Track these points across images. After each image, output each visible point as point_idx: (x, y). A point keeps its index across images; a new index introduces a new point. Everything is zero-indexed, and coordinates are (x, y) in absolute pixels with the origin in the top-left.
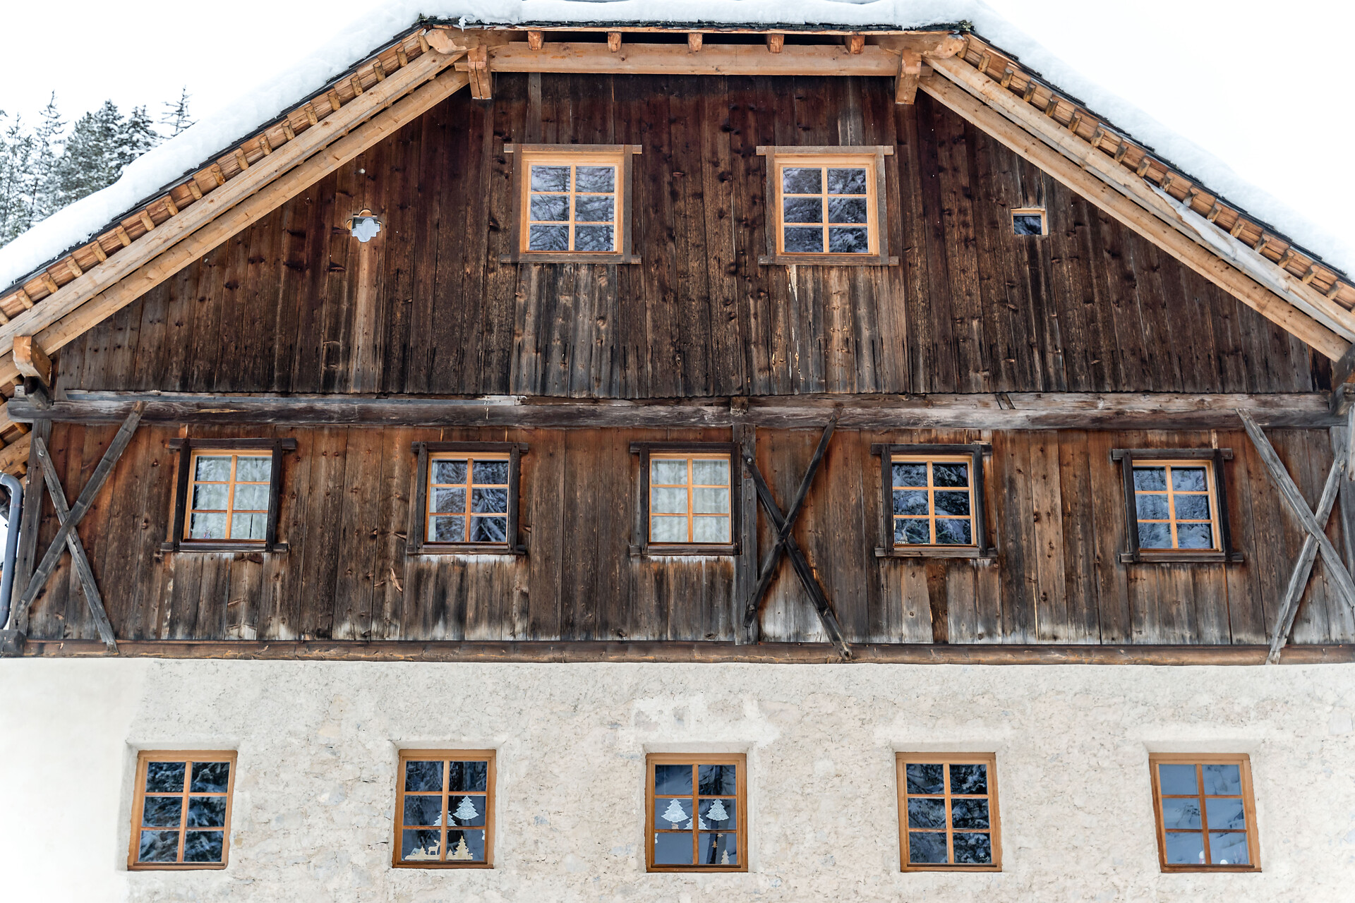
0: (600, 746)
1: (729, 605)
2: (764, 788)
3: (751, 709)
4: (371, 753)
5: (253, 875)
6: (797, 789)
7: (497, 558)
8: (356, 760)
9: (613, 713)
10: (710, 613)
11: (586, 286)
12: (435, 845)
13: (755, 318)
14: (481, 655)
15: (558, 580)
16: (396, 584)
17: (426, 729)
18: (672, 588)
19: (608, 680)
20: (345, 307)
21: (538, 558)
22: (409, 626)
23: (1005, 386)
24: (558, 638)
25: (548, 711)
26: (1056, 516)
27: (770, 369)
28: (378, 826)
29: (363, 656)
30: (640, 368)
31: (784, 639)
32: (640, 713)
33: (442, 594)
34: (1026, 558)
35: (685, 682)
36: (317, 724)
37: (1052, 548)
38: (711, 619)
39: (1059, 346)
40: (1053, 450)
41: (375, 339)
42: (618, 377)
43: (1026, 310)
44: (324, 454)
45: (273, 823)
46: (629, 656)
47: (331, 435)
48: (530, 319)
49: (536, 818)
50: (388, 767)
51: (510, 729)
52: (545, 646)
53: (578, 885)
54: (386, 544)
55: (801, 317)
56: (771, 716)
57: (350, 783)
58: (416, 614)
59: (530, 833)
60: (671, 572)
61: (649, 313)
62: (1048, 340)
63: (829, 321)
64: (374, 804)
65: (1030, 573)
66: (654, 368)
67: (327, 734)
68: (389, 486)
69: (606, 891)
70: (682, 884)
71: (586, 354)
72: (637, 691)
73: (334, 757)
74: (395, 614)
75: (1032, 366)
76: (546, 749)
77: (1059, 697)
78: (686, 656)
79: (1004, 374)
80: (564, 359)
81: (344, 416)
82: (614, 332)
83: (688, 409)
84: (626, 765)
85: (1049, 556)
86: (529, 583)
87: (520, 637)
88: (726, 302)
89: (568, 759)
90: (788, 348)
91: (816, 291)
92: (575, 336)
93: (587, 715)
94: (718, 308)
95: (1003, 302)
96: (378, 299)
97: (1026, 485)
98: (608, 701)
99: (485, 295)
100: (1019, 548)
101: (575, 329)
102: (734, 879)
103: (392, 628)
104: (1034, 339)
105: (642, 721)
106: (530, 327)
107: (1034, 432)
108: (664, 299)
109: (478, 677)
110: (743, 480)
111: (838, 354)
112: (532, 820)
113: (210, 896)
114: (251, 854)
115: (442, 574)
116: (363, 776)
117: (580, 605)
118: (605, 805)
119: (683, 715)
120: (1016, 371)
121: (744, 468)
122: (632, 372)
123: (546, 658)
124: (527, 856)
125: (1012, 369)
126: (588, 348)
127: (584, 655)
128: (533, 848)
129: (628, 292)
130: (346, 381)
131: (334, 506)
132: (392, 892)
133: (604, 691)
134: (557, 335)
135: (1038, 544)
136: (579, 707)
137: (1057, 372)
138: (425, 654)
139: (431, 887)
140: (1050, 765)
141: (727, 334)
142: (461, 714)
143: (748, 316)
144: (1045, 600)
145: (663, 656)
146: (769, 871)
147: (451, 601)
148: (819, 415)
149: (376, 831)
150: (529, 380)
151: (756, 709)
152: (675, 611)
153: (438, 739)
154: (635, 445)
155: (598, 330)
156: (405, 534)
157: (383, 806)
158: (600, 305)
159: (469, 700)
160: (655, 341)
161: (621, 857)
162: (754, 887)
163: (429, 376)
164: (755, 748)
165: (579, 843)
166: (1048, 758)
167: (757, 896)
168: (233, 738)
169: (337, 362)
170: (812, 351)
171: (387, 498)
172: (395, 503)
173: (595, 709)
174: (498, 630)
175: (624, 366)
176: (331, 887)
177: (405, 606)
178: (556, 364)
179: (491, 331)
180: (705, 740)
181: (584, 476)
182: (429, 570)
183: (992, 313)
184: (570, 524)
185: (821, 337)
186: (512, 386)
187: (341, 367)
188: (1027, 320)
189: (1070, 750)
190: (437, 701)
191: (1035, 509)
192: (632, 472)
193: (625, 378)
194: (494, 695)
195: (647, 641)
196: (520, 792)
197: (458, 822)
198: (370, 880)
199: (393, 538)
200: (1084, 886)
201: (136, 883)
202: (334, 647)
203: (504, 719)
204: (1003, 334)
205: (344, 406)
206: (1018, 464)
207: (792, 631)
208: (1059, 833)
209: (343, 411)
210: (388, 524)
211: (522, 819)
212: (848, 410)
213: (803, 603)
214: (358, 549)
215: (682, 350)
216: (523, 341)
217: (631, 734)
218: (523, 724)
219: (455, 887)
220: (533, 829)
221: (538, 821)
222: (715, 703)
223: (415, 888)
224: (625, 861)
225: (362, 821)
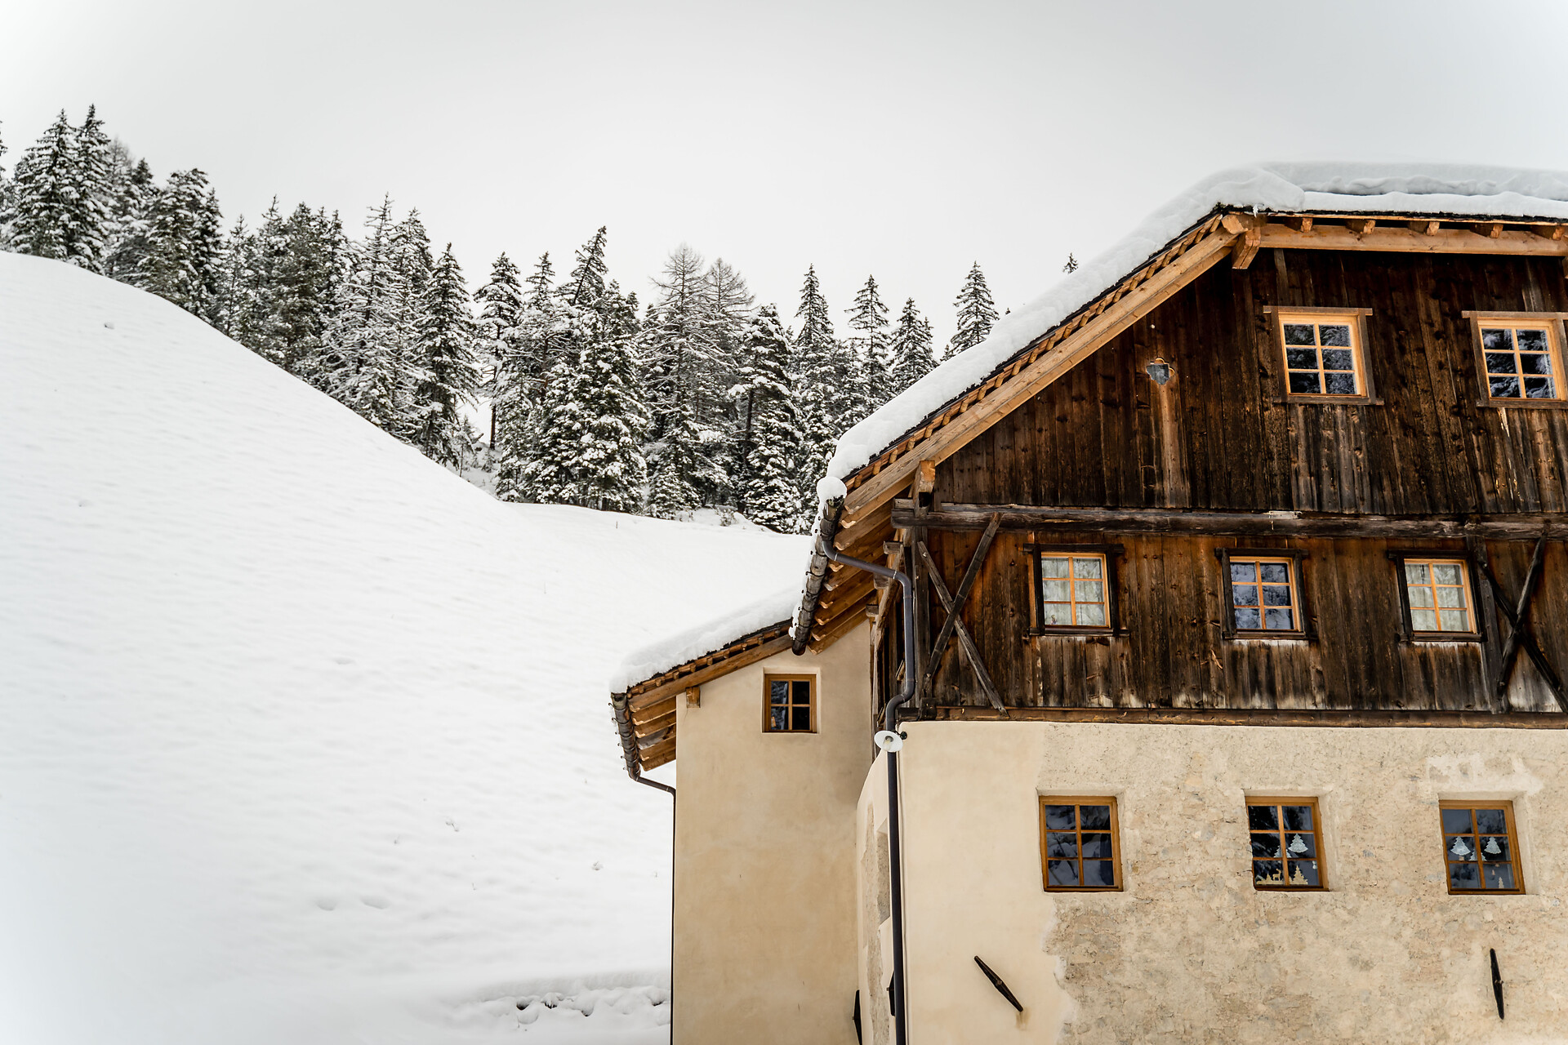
0: (1405, 794)
1: (1480, 682)
2: (1536, 828)
3: (1518, 765)
4: (1228, 799)
5: (1151, 896)
6: (1562, 829)
7: (1293, 642)
8: (1218, 805)
9: (1411, 768)
10: (1467, 689)
11: (1342, 422)
12: (1277, 873)
13: (1479, 450)
14: (1295, 721)
15: (1344, 661)
16: (1217, 663)
17: (1268, 781)
18: (1434, 668)
19: (1404, 742)
20: (1154, 437)
21: (1326, 643)
22: (1232, 697)
24: (1351, 708)
25: (1360, 766)
27: (1496, 492)
28: (1242, 857)
29: (1203, 721)
30: (1394, 489)
31: (1527, 710)
32: (1433, 769)
33: (1254, 672)
35: (1462, 744)
36: (1183, 775)
38: (1468, 693)
41: (1181, 464)
42: (1377, 497)
44: (1145, 557)
45: (1161, 854)
46: (1411, 723)
47: (1148, 541)
48: (1301, 449)
49: (1364, 852)
50: (1241, 811)
51: (1332, 781)
52: (1344, 715)
53: (1404, 905)
54: (1205, 631)
55: (1514, 449)
56: (1535, 771)
57: (1216, 823)
58: (1236, 687)
59: (1362, 864)
60: (1432, 655)
61: (1395, 445)
63: (1536, 453)
64: (1236, 840)
66: (1405, 490)
67: (1192, 784)
68: (1201, 584)
69: (1428, 910)
70: (1484, 903)
71: (1350, 478)
72: (1428, 751)
73: (1200, 803)
74: (1220, 687)
76: (1364, 797)
78: (1455, 723)
80: (1333, 482)
81: (1160, 526)
82: (1369, 461)
83: (1430, 523)
84: (1427, 810)
86: (1322, 664)
87: (1321, 707)
88: (1454, 437)
89: (1382, 805)
90: (1508, 475)
91: (1523, 429)
92: (1339, 463)
93: (1391, 770)
94: (1449, 443)
96: (1179, 431)
98: (1407, 759)
99: (1263, 429)
101: (1339, 458)
103: (1219, 699)
105: (1435, 775)
106: (1302, 456)
108: (1405, 435)
110: (1481, 581)
111: (1547, 481)
112: (1361, 853)
113: (1120, 912)
114: (1147, 879)
115: (1252, 655)
116: (1225, 818)
117: (1364, 682)
118: (1416, 841)
119: (1466, 770)
121: (1480, 572)
122: (1387, 493)
123: (1346, 724)
124: (1363, 882)
126: (1351, 472)
127: (1376, 722)
128: (1365, 875)
129: (1377, 428)
130: (1164, 498)
131: (1159, 599)
132: (1262, 910)
133: (1403, 750)
134: (1324, 463)
136: (1385, 763)
138: (1252, 720)
139: (1293, 907)
141: (1458, 463)
142: (1294, 768)
143: (1473, 448)
145: (1438, 723)
146: (1549, 893)
147: (1262, 676)
148: (1533, 529)
149: (1241, 862)
150: (1308, 499)
151: (1522, 765)
152: (1439, 687)
154: (1392, 552)
155: (1357, 458)
156: (1218, 622)
158: (1356, 439)
159: (1299, 757)
160: (1403, 468)
161: (1435, 883)
162: (1540, 906)
163: (1228, 495)
164: (1526, 797)
165: (1401, 871)
167: (1542, 913)
168: (1120, 787)
169: (1154, 483)
170: (1527, 478)
171: (1200, 593)
172: (1208, 598)
173: (1397, 764)
174: (1303, 701)
175: (1381, 489)
176: (1214, 905)
177: (1227, 681)
178: (1327, 487)
179: (1272, 459)
180: (1486, 790)
181: (1353, 578)
182: (1242, 652)
184: (1348, 615)
185: (1531, 466)
186: (1295, 503)
187: (1157, 487)
190: (1274, 759)
192: (1391, 574)
193: (1383, 498)
194: (1317, 754)
195: (1421, 711)
196: (1349, 830)
197: (1294, 855)
199: (1210, 626)
201: (1061, 902)
202: (1179, 714)
203: (1328, 773)
205: (1158, 518)
207: (1532, 702)
209: (1159, 522)
210: (1204, 614)
211: (1353, 853)
212: (1555, 525)
213: (1538, 680)
214: (1183, 634)
215: (1424, 471)
216: (1299, 466)
217: (1428, 785)
218: (1343, 776)
219: (1311, 905)
220: (1362, 860)
221: (1366, 854)
222: (1490, 760)
223: (1280, 906)
224: (1438, 886)
225: (1231, 854)
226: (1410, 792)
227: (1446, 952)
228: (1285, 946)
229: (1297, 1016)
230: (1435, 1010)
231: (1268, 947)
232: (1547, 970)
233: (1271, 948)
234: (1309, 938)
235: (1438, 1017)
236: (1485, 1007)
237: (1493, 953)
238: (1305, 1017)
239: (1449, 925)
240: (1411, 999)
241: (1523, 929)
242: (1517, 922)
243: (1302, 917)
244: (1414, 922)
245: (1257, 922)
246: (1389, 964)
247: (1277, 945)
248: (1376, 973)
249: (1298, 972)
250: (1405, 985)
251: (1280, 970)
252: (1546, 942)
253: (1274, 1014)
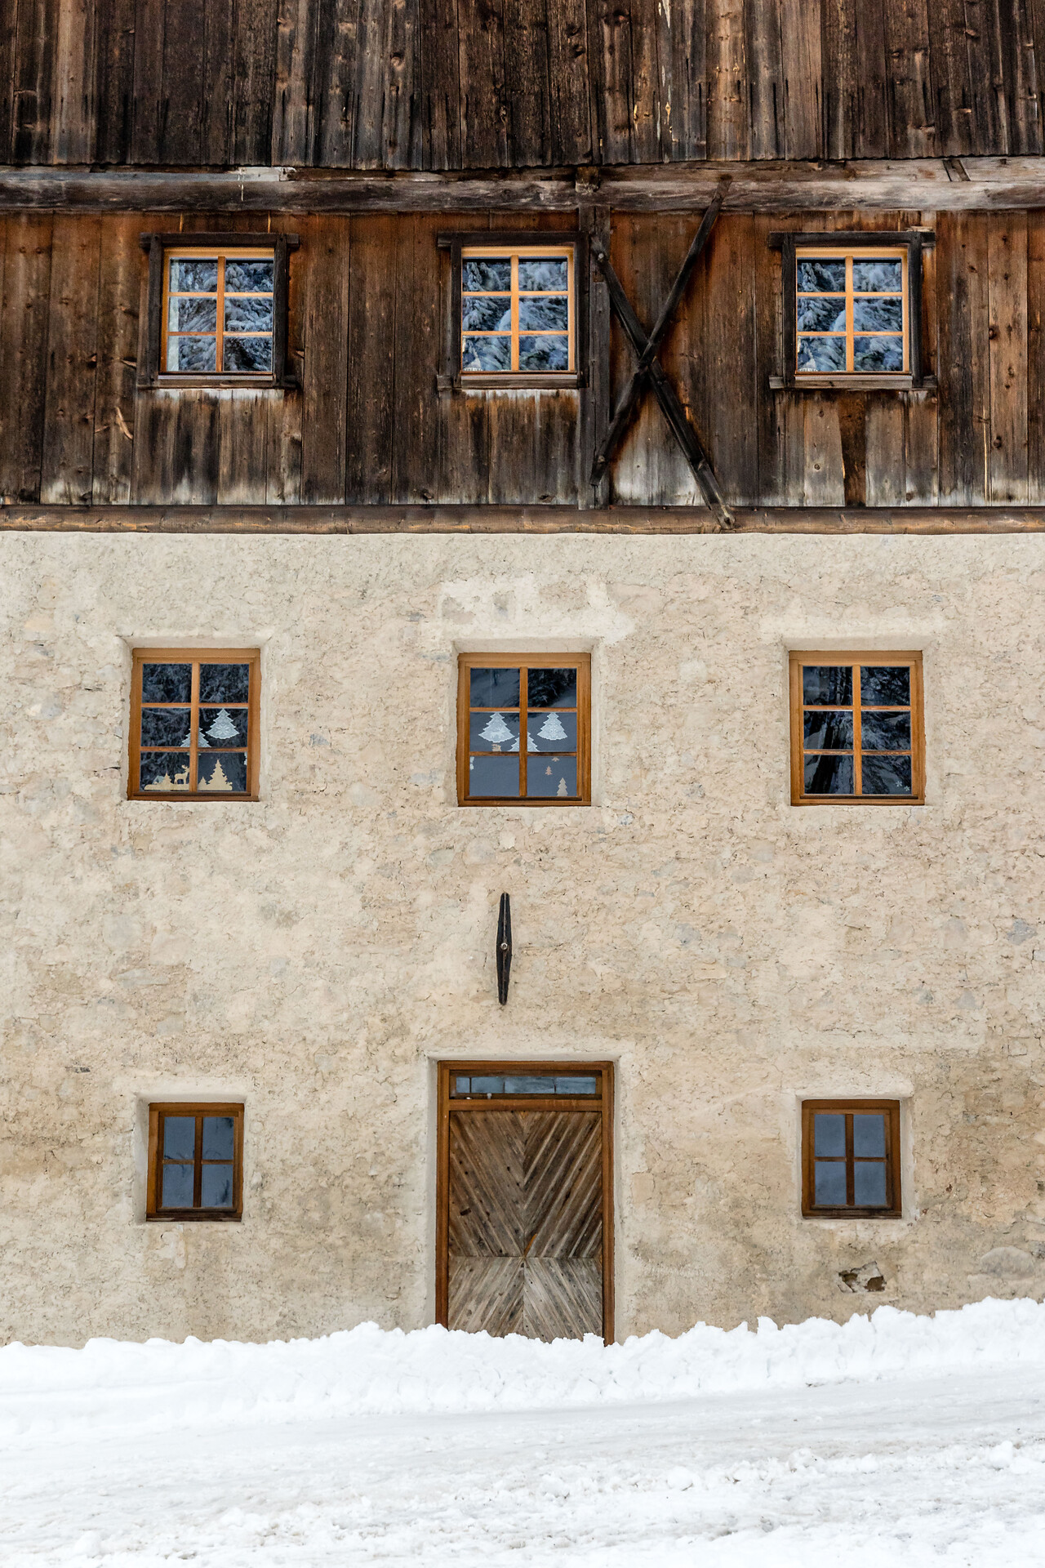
1: (570, 455)
2: (612, 698)
3: (596, 594)
4: (94, 652)
6: (656, 699)
7: (258, 393)
8: (75, 662)
9: (414, 601)
10: (545, 466)
11: (375, 9)
12: (183, 771)
13: (612, 53)
14: (239, 525)
15: (341, 424)
16: (124, 429)
17: (167, 622)
18: (495, 434)
19: (407, 557)
20: (41, 41)
21: (314, 394)
22: (143, 485)
23: (955, 148)
24: (342, 501)
25: (326, 598)
26: (1019, 331)
27: (630, 126)
28: (106, 746)
29: (81, 525)
30: (451, 126)
31: (644, 502)
32: (449, 600)
33: (186, 442)
34: (975, 390)
35: (510, 559)
36: (22, 614)
37: (1012, 375)
38: (547, 475)
39: (1034, 88)
40: (1020, 238)
41: (85, 87)
42: (420, 139)
43: (992, 36)
44: (22, 250)
46: (436, 525)
47: (30, 222)
48: (298, 57)
49: (313, 737)
50: (118, 671)
51: (277, 621)
52: (324, 512)
53: (367, 823)
54: (109, 375)
55: (674, 50)
56: (624, 603)
57: (67, 691)
58: (153, 471)
59: (305, 757)
60: (494, 412)
61: (463, 48)
62: (1020, 81)
63: (714, 56)
64: (99, 718)
65: (981, 410)
66: (470, 126)
67: (35, 628)
68: (111, 294)
69: (404, 830)
70: (503, 820)
71: (376, 106)
72: (446, 571)
73: (45, 658)
74: (124, 469)
75: (996, 118)
76: (324, 648)
77: (1009, 576)
78: (513, 525)
79: (955, 130)
80: (345, 114)
81: (48, 196)
82: (416, 77)
83: (517, 185)
84: (430, 668)
85: (1008, 387)
86: (304, 426)
87: (291, 500)
88: (571, 30)
89: (354, 660)
90: (657, 96)
91: (696, 12)
92: (360, 81)
93: (378, 602)
94: (558, 36)
95: (959, 26)
96: (87, 30)
97: (981, 288)
98: (407, 584)
99: (235, 22)
100: (966, 376)
101: (361, 72)
102: (572, 815)
103: (120, 489)
104: (1000, 79)
105: (453, 611)
106: (298, 68)
107: (995, 213)
108: (484, 28)
109: (233, 553)
110: (592, 284)
111: (726, 103)
112: (307, 740)
115: (185, 416)
116: (84, 682)
117: (371, 456)
118: (403, 719)
119: (506, 603)
120: (973, 126)
121: (593, 267)
122: (439, 132)
123: (325, 528)
124: (301, 786)
125: (967, 123)
126: (378, 97)
127: (376, 524)
128: (308, 775)
129: (435, 17)
130: (47, 147)
131: (37, 322)
132: (126, 830)
133: (402, 571)
134: (335, 80)
135: (993, 370)
136: (369, 592)
137: (1030, 126)
138: (165, 523)
139: (177, 824)
140: (994, 666)
141: (571, 77)
142: (212, 602)
143: (601, 51)
144: (999, 446)
145: (482, 525)
146: (618, 804)
147: (198, 451)
148: (698, 192)
149: (103, 753)
150: (298, 146)
151: (604, 594)
152: (499, 465)
153: (182, 634)
154: (445, 237)
155: (393, 72)
156: (133, 359)
157: (112, 720)
158: (395, 36)
159: (222, 584)
160: (472, 88)
161: (424, 785)
162: (597, 824)
163: (160, 139)
164: (602, 646)
165: (369, 769)
166: (992, 657)
167: (601, 836)
169: (33, 121)
170: (689, 100)
171: (108, 308)
172: (120, 318)
173: (390, 594)
174: (262, 491)
175: (429, 124)
176: (46, 824)
177: (137, 459)
178: (335, 124)
179: (244, 75)
180: (535, 635)
181: (375, 282)
182: (168, 411)
183: (943, 41)
184: (356, 347)
185: (701, 79)
186: (274, 153)
187: (38, 128)
188: (992, 52)
189: (1022, 646)
190: (180, 585)
191: (992, 322)
192: (441, 274)
193: (430, 141)
194: (255, 577)
195: (461, 506)
196: (291, 703)
197: (213, 742)
198: (98, 815)
199: (118, 366)
200: (1030, 823)
202: (43, 513)
203: (269, 608)
204: (957, 72)
205: (46, 183)
206: (971, 259)
207: (655, 490)
208: (1002, 755)
209: (46, 190)
210: (110, 347)
211: (294, 738)
212: (738, 185)
213: (670, 454)
214: (71, 381)
215: (508, 98)
216: (289, 89)
217: (438, 627)
218: (294, 615)
219: (208, 823)
220: (307, 751)
221: (315, 740)
222: (550, 587)
223: (156, 825)
224: (430, 792)
225: (85, 739)
226: (405, 638)
227: (425, 898)
228: (158, 887)
229: (162, 997)
230: (391, 989)
231: (128, 889)
232: (592, 928)
233: (132, 891)
234: (198, 875)
235: (394, 1001)
236: (476, 986)
237: (505, 901)
238: (176, 1000)
239: (438, 855)
240: (353, 972)
241: (562, 862)
242: (553, 850)
243: (190, 843)
244: (379, 850)
245: (114, 850)
246: (325, 916)
247: (143, 886)
248: (302, 933)
249: (173, 929)
250: (347, 950)
251: (144, 926)
252: (598, 883)
253: (125, 995)
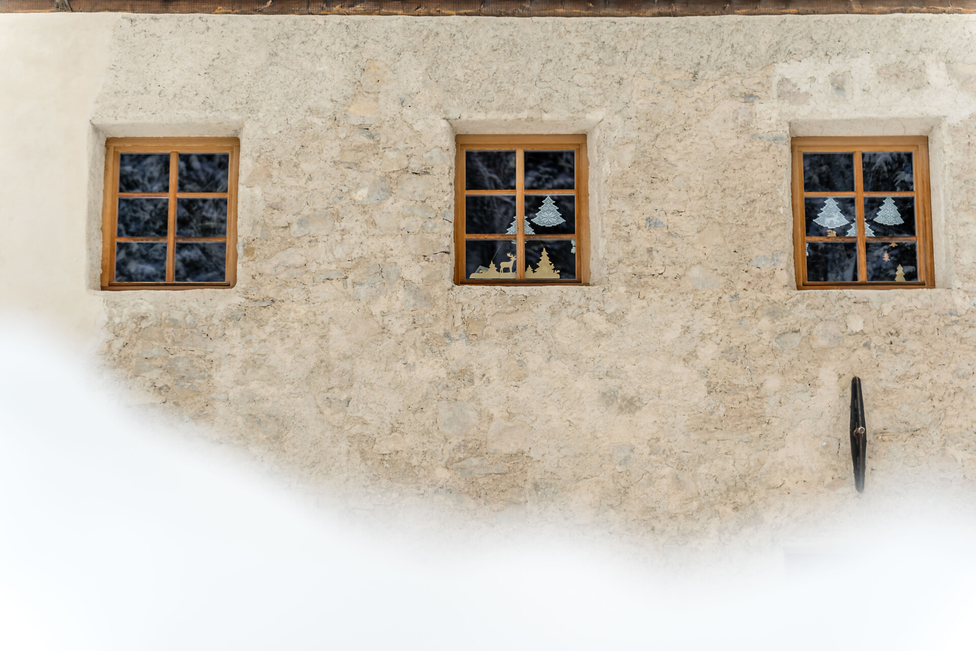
0: (731, 125)
2: (958, 177)
4: (420, 135)
5: (272, 294)
8: (401, 145)
9: (747, 82)
12: (508, 259)
14: (561, 11)
17: (494, 104)
19: (739, 38)
25: (657, 80)
28: (436, 230)
29: (400, 12)
32: (784, 81)
35: (845, 39)
36: (346, 98)
45: (295, 227)
49: (648, 220)
50: (445, 154)
51: (607, 103)
53: (709, 306)
56: (965, 82)
57: (394, 175)
59: (641, 239)
64: (428, 202)
67: (360, 112)
69: (748, 313)
70: (850, 303)
72: (778, 52)
73: (371, 142)
76: (657, 130)
78: (841, 8)
84: (766, 150)
89: (688, 142)
93: (711, 84)
98: (740, 66)
102: (921, 297)
105: (787, 91)
109: (560, 36)
112: (642, 223)
113: (215, 321)
114: (267, 268)
116: (412, 166)
118: (741, 201)
119: (843, 82)
124: (639, 269)
128: (645, 258)
132: (459, 315)
133: (734, 52)
136: (701, 74)
138: (485, 10)
139: (512, 309)
142: (540, 84)
145: (810, 10)
149: (433, 238)
151: (944, 73)
153: (510, 117)
157: (441, 204)
159: (549, 66)
161: (766, 267)
162: (949, 306)
164: (944, 126)
165: (708, 251)
167: (954, 318)
168: (235, 117)
173: (722, 76)
176: (376, 309)
180: (874, 115)
190: (506, 68)
194: (584, 59)
196: (625, 185)
197: (539, 230)
198: (430, 300)
201: (116, 305)
203: (599, 91)
211: (630, 221)
217: (774, 108)
218: (624, 97)
219: (543, 308)
220: (644, 233)
221: (651, 223)
222: (887, 67)
223: (490, 310)
224: (772, 275)
225: (414, 224)
226: (740, 120)
227: (773, 383)
228: (493, 373)
229: (501, 487)
230: (742, 477)
231: (463, 375)
232: (950, 412)
233: (467, 377)
234: (535, 360)
235: (746, 489)
236: (831, 473)
237: (856, 385)
238: (516, 490)
239: (784, 338)
240: (701, 459)
241: (914, 345)
242: (904, 333)
243: (525, 327)
244: (722, 334)
245: (447, 335)
246: (670, 402)
247: (478, 373)
248: (646, 419)
249: (510, 416)
250: (693, 436)
251: (480, 413)
252: (953, 366)
253: (462, 484)
